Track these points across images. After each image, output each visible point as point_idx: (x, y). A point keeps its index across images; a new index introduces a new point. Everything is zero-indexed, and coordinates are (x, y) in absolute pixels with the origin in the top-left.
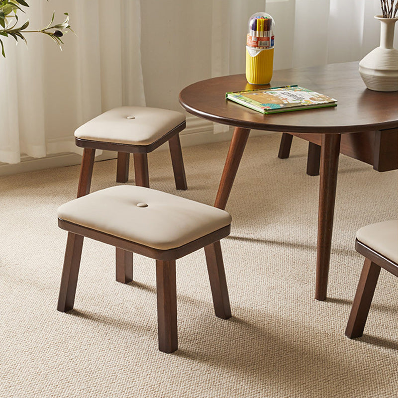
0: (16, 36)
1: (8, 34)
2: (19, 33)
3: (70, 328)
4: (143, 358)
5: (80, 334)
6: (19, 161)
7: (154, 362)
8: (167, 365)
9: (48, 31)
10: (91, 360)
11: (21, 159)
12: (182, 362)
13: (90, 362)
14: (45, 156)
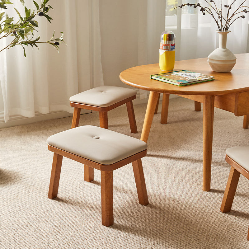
0: (33, 45)
1: (28, 44)
2: (34, 43)
3: (65, 219)
4: (111, 240)
5: (71, 224)
6: (34, 116)
7: (118, 243)
8: (126, 244)
9: (51, 42)
10: (78, 242)
11: (35, 114)
12: (135, 242)
13: (78, 243)
14: (49, 113)
